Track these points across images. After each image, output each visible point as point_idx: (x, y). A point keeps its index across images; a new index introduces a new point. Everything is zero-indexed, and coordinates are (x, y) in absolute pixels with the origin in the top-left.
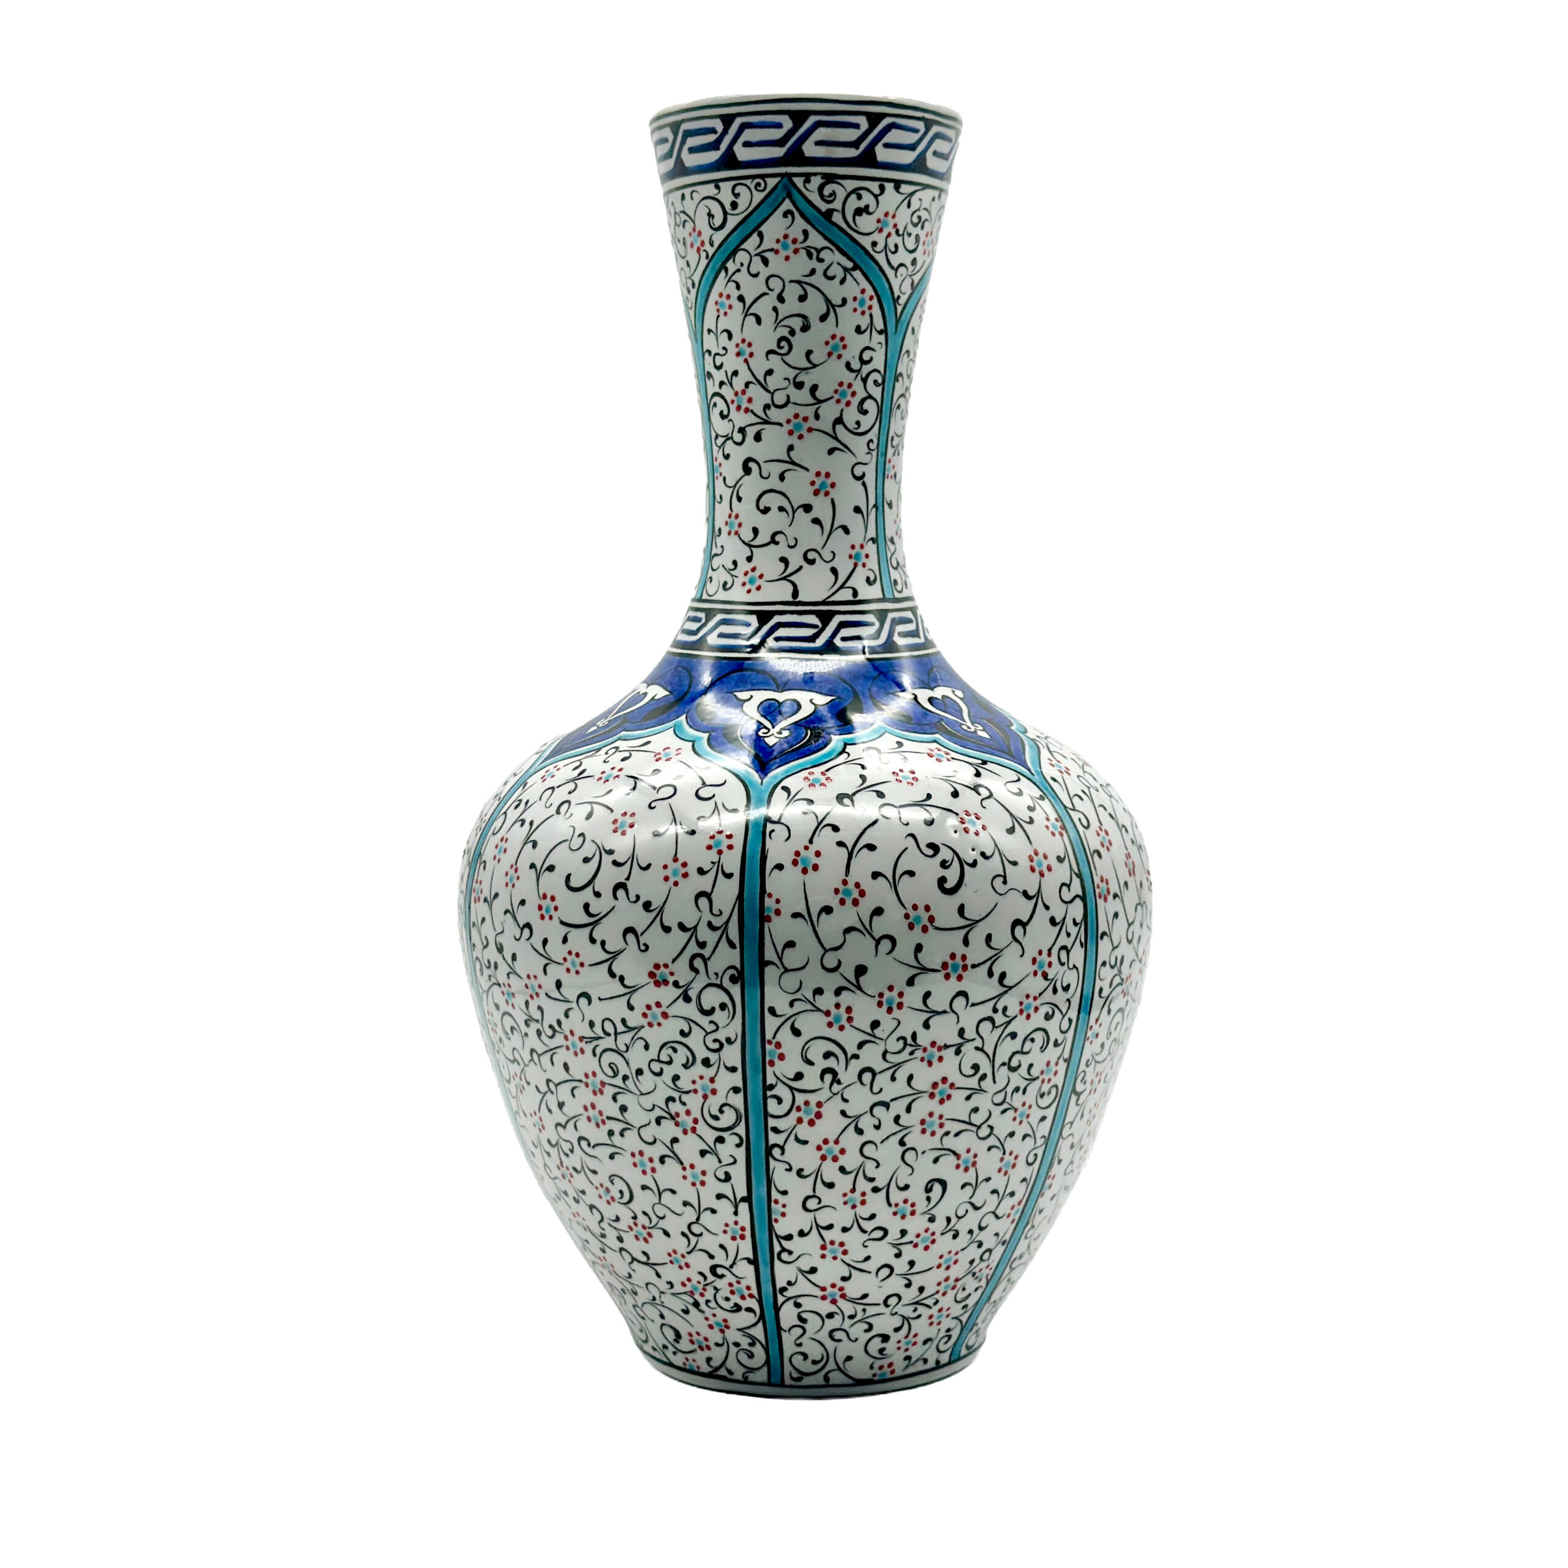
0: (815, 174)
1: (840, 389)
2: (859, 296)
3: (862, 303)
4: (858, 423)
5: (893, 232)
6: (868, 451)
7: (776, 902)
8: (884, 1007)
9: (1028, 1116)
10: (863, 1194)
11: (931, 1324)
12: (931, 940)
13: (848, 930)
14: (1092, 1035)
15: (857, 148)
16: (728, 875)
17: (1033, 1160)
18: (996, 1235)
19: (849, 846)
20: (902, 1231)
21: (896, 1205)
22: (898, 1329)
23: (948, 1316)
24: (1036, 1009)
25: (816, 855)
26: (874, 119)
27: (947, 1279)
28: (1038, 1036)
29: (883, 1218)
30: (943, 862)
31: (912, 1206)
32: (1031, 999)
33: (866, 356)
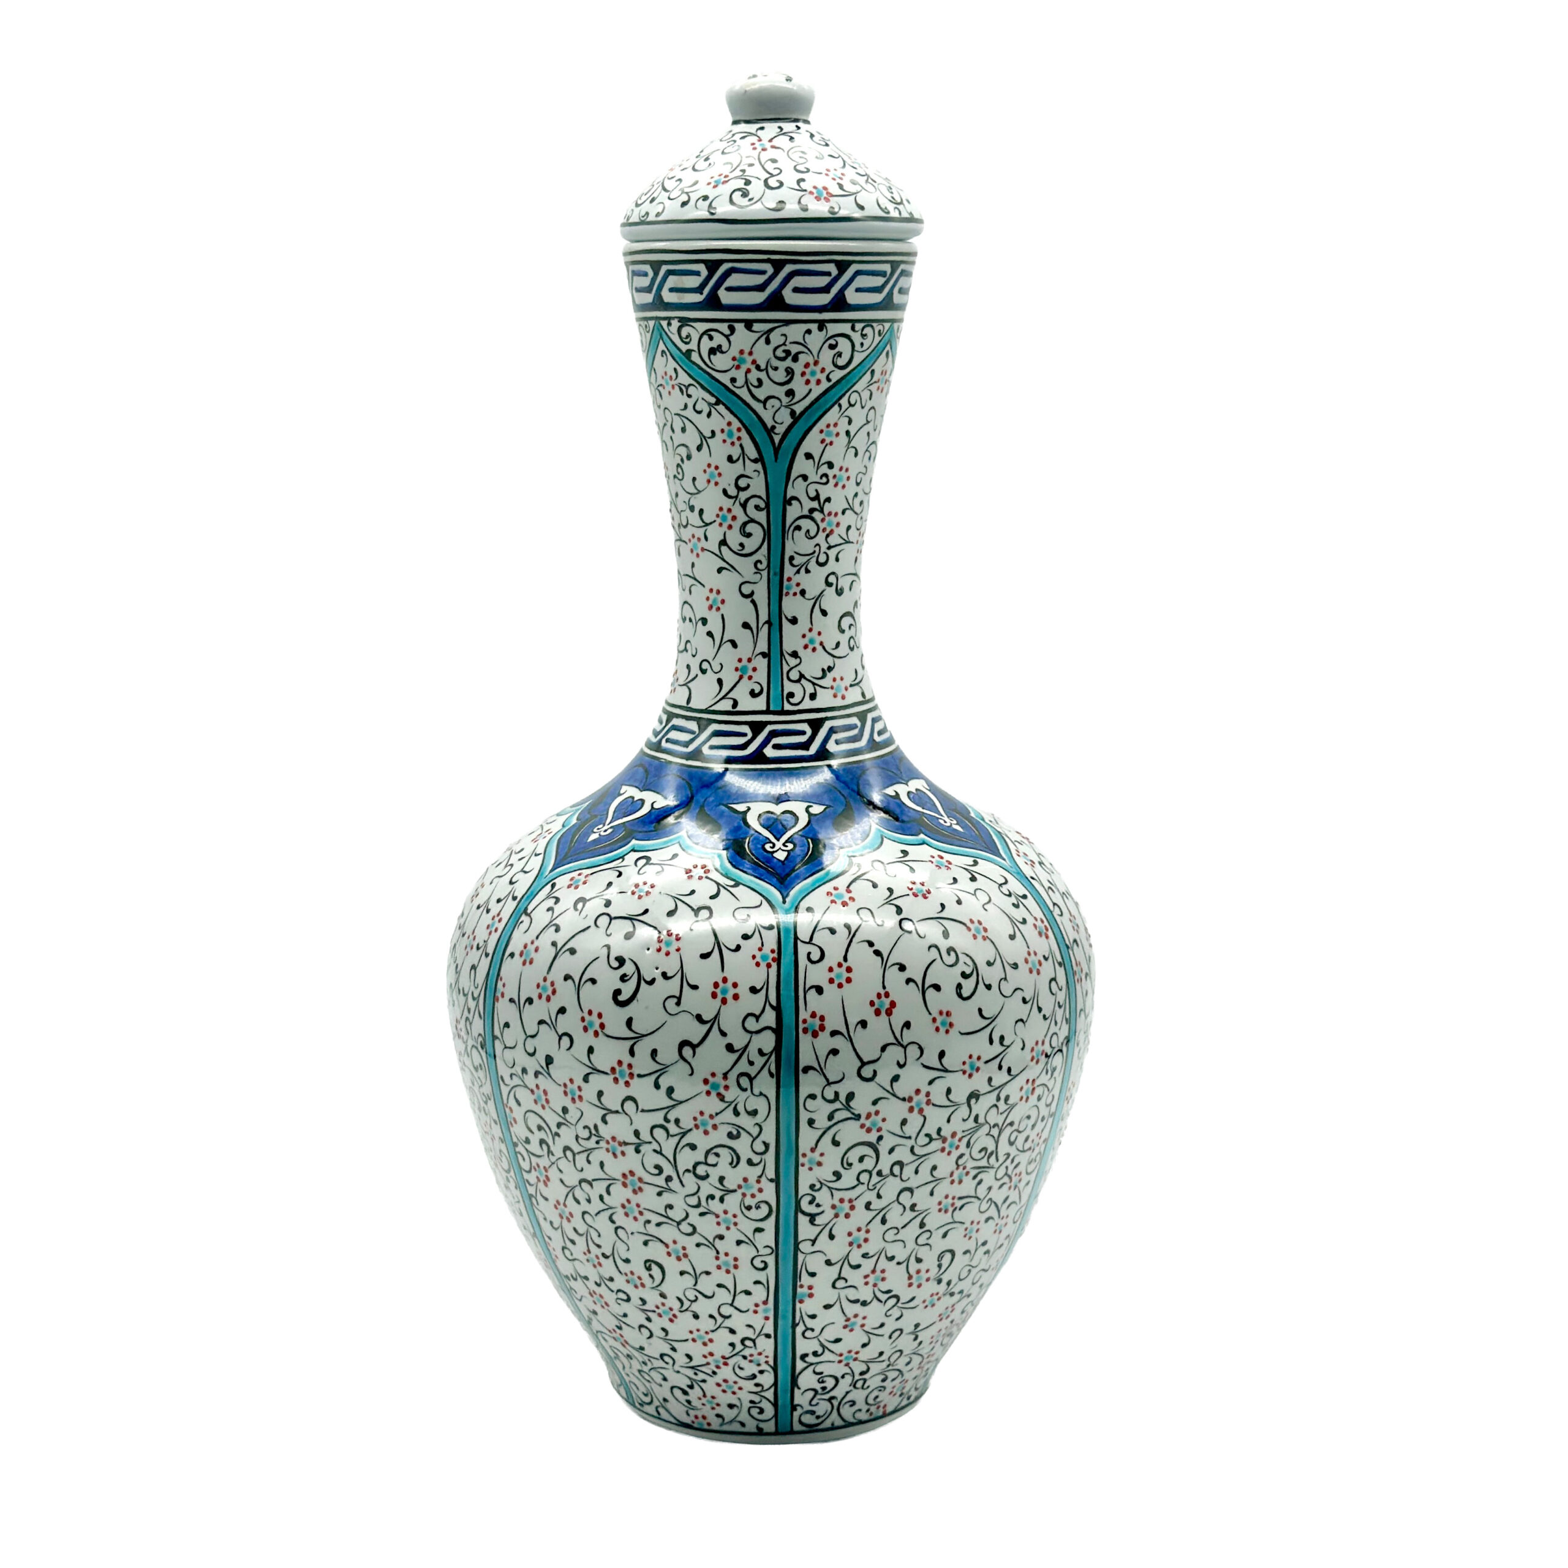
0: (674, 318)
1: (721, 514)
2: (726, 428)
3: (730, 434)
4: (742, 545)
5: (753, 367)
6: (756, 571)
7: (504, 985)
8: (570, 1096)
9: (736, 1224)
10: (597, 1257)
11: (724, 1391)
12: (601, 1045)
13: (541, 1022)
14: (810, 1161)
15: (702, 294)
16: (487, 955)
17: (762, 1266)
18: (749, 1326)
19: (559, 946)
20: (641, 1299)
21: (626, 1274)
22: (691, 1387)
23: (740, 1388)
24: (715, 1127)
25: (537, 950)
26: (713, 266)
27: (711, 1354)
28: (724, 1152)
29: (620, 1282)
30: (624, 975)
31: (640, 1278)
32: (706, 1116)
33: (742, 483)
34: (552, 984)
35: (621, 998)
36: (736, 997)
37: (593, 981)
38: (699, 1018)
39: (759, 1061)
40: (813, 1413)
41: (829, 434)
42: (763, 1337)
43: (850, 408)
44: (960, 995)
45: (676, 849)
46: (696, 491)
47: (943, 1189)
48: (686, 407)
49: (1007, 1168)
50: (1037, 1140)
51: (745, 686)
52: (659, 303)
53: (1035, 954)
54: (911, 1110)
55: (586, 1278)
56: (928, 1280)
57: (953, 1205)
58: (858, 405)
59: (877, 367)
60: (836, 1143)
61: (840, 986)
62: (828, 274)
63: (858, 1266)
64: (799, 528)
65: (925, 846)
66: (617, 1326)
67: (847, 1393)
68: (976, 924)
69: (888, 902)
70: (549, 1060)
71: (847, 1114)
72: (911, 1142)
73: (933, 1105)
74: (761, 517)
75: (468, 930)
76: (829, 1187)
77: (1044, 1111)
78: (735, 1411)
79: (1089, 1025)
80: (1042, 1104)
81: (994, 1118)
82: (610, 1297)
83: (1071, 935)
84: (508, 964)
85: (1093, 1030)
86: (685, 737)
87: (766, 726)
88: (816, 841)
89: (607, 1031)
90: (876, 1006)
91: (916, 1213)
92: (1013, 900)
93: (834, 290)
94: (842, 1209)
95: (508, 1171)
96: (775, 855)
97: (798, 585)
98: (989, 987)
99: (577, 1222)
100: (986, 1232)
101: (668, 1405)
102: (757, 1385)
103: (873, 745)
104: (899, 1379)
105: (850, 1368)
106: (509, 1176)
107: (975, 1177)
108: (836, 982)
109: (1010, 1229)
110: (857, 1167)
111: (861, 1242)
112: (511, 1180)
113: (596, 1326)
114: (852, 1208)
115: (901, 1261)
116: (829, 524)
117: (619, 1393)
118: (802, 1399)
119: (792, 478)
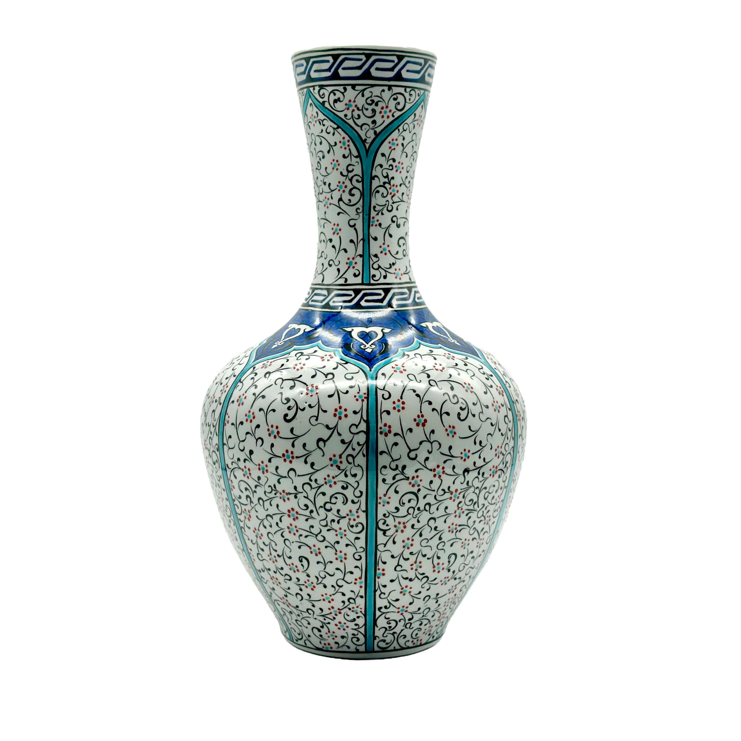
0: (316, 86)
1: (339, 185)
2: (342, 141)
3: (344, 144)
4: (350, 200)
5: (355, 109)
6: (357, 213)
7: (229, 417)
8: (261, 471)
9: (345, 535)
10: (275, 557)
11: (339, 629)
12: (278, 442)
13: (247, 433)
14: (384, 502)
15: (330, 71)
16: (220, 404)
17: (358, 558)
18: (352, 591)
19: (257, 395)
20: (297, 578)
21: (290, 565)
22: (322, 627)
23: (347, 627)
24: (335, 483)
25: (245, 398)
26: (335, 57)
27: (333, 608)
28: (340, 497)
29: (287, 570)
30: (290, 407)
31: (296, 567)
32: (331, 478)
33: (350, 168)
34: (253, 414)
35: (288, 418)
36: (346, 416)
37: (274, 411)
38: (327, 427)
39: (358, 448)
40: (384, 641)
41: (393, 144)
42: (359, 597)
43: (404, 132)
44: (459, 418)
45: (316, 348)
46: (327, 174)
47: (451, 519)
48: (322, 130)
49: (483, 512)
50: (498, 500)
51: (351, 271)
52: (310, 79)
53: (497, 402)
54: (435, 476)
55: (269, 570)
56: (443, 569)
57: (456, 529)
58: (408, 131)
59: (417, 112)
60: (397, 492)
61: (399, 411)
62: (393, 61)
63: (408, 559)
64: (378, 192)
65: (441, 349)
66: (285, 595)
67: (402, 630)
68: (467, 385)
69: (423, 372)
70: (251, 452)
71: (402, 477)
72: (434, 493)
73: (446, 474)
74: (359, 186)
75: (211, 395)
76: (393, 516)
77: (502, 484)
78: (345, 640)
79: (524, 445)
80: (501, 480)
81: (476, 483)
82: (281, 579)
83: (515, 398)
84: (231, 406)
85: (527, 448)
86: (321, 298)
87: (361, 291)
88: (386, 344)
89: (280, 435)
90: (417, 421)
91: (437, 532)
92: (486, 376)
93: (396, 70)
94: (399, 528)
95: (230, 517)
96: (366, 350)
97: (378, 221)
98: (474, 416)
99: (265, 539)
100: (473, 546)
101: (310, 639)
102: (356, 625)
103: (415, 303)
104: (428, 625)
105: (403, 616)
106: (230, 519)
107: (467, 515)
108: (397, 409)
109: (484, 547)
110: (407, 505)
111: (410, 546)
112: (232, 521)
113: (274, 597)
114: (405, 527)
115: (430, 557)
116: (393, 191)
117: (285, 636)
118: (379, 633)
119: (375, 166)
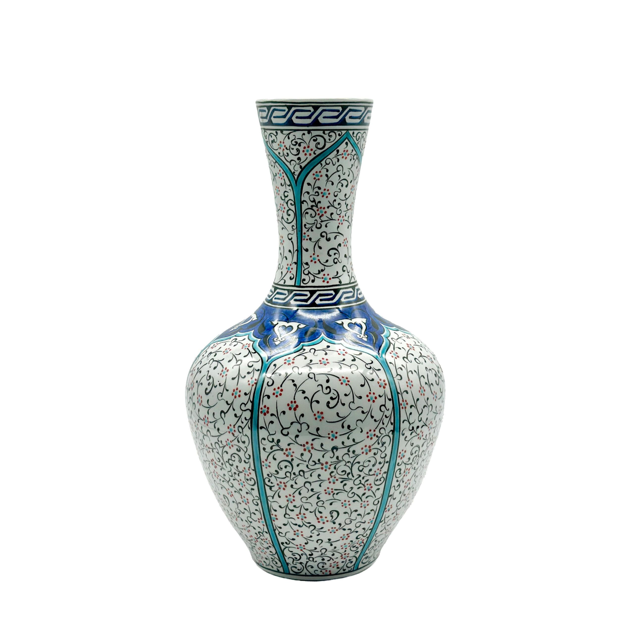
0: (263, 128)
1: (281, 206)
2: (279, 172)
3: (281, 175)
4: (287, 219)
5: (285, 148)
6: (292, 229)
8: (196, 427)
9: (245, 485)
11: (262, 552)
12: (201, 409)
13: (190, 398)
14: (266, 465)
15: (267, 119)
17: (256, 504)
18: (259, 527)
19: (199, 370)
23: (266, 552)
24: (232, 446)
25: (195, 370)
27: (251, 536)
28: (236, 456)
30: (210, 383)
32: (229, 441)
33: (286, 194)
34: (194, 384)
35: (207, 392)
36: (239, 396)
37: (202, 384)
38: (227, 402)
39: (245, 422)
40: (296, 567)
41: (317, 176)
42: (265, 532)
43: (327, 165)
44: (328, 406)
45: (246, 337)
47: (325, 485)
49: (360, 481)
50: (378, 472)
53: (374, 394)
54: (305, 450)
56: (327, 521)
58: (331, 164)
59: (341, 148)
60: (275, 459)
61: (277, 396)
62: (310, 111)
63: (293, 510)
64: (307, 213)
65: (340, 345)
68: (345, 378)
69: (308, 365)
71: (278, 448)
72: (307, 463)
73: (315, 449)
74: (293, 208)
76: (275, 476)
77: (380, 460)
78: (268, 561)
80: (377, 457)
81: (346, 458)
87: (293, 291)
89: (203, 403)
90: (290, 406)
91: (315, 493)
92: (371, 371)
93: (313, 118)
94: (281, 486)
96: (276, 342)
98: (344, 405)
100: (355, 506)
102: (271, 552)
105: (303, 552)
107: (342, 482)
108: (276, 395)
109: (372, 507)
110: (284, 470)
111: (292, 501)
114: (286, 486)
115: (312, 511)
116: (321, 212)
118: (289, 561)
119: (303, 193)
